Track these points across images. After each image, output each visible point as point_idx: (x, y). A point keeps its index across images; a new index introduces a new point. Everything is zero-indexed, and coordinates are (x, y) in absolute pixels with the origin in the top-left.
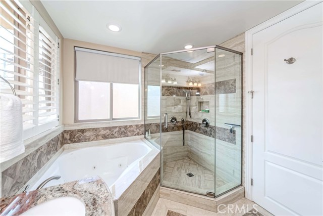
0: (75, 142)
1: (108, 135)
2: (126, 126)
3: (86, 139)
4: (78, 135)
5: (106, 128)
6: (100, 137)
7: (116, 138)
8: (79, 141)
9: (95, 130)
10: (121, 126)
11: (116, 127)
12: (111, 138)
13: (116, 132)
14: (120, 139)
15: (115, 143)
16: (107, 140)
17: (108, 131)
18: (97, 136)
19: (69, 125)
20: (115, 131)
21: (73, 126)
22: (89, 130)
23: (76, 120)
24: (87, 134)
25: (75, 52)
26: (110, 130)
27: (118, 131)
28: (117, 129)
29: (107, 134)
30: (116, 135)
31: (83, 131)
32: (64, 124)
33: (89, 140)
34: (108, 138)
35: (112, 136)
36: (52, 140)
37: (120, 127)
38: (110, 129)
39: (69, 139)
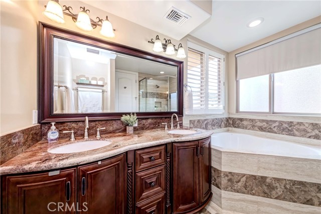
0: (235, 127)
1: (265, 128)
2: (291, 122)
3: (244, 127)
4: (237, 122)
5: (263, 121)
6: (256, 128)
7: (276, 133)
8: (238, 127)
9: (252, 120)
10: (283, 122)
11: (275, 122)
12: (269, 132)
13: (275, 127)
14: (281, 136)
15: (274, 138)
16: (264, 133)
17: (265, 123)
18: (253, 126)
19: (232, 114)
20: (274, 125)
21: (235, 115)
22: (246, 119)
23: (237, 111)
24: (245, 123)
25: (236, 59)
26: (267, 124)
27: (278, 126)
28: (277, 124)
29: (264, 126)
30: (275, 130)
31: (241, 120)
32: (229, 113)
33: (246, 128)
34: (265, 131)
35: (270, 131)
36: (216, 119)
37: (281, 123)
38: (267, 122)
39: (232, 124)
